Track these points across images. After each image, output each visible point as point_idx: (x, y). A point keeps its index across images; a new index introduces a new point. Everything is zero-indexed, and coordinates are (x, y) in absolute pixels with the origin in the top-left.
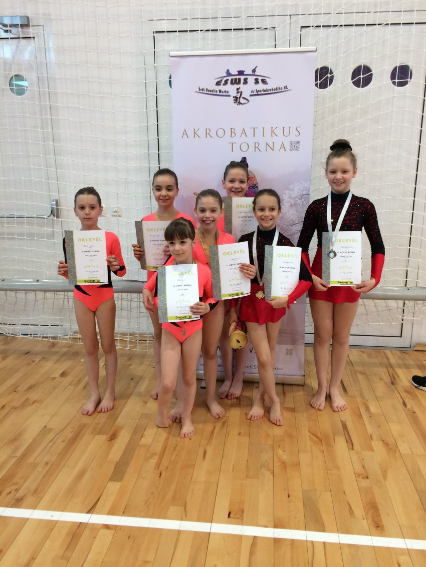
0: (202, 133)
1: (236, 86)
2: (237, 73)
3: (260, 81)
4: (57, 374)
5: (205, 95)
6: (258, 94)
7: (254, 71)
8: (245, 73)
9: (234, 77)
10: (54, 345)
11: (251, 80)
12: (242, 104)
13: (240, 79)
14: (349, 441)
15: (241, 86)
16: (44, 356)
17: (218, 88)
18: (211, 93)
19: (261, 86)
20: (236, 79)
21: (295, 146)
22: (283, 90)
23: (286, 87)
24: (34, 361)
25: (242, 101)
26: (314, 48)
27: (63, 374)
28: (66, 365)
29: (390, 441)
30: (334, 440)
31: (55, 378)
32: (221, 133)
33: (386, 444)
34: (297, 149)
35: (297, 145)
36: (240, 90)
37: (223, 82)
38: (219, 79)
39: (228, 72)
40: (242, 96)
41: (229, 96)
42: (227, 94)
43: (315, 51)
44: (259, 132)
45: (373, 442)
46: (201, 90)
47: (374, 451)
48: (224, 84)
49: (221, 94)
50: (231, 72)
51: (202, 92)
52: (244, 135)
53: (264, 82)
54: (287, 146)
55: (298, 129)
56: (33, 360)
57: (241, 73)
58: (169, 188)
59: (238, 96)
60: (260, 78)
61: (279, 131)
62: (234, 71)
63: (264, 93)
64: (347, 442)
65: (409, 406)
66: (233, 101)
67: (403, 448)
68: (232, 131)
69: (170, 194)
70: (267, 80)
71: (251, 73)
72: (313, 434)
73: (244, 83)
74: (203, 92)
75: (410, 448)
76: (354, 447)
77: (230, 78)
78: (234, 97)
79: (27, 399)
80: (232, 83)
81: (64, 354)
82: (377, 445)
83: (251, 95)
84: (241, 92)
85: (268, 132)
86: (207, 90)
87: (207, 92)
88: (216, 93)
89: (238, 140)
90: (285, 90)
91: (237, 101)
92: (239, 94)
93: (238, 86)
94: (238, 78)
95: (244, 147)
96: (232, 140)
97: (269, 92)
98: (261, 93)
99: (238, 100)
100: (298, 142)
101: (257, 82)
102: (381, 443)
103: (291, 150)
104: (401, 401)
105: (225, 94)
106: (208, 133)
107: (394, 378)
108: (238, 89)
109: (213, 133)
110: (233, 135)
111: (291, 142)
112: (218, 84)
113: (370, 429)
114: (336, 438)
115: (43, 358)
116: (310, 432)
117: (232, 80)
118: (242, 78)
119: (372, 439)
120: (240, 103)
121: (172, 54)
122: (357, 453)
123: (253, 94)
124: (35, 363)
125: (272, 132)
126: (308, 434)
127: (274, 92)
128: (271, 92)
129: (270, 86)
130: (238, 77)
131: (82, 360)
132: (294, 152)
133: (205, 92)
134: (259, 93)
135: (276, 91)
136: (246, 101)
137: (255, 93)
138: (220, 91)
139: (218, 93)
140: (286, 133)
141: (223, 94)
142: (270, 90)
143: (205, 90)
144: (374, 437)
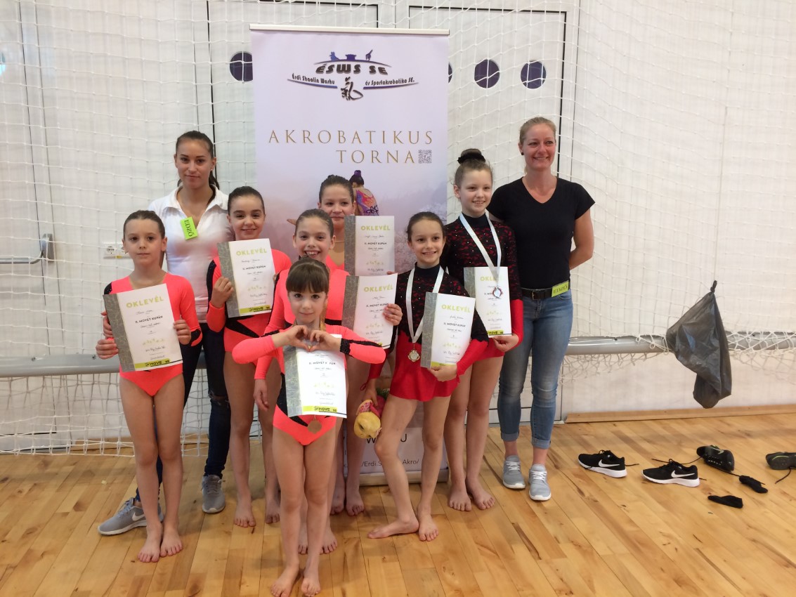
0: (297, 136)
1: (344, 75)
2: (346, 58)
3: (377, 70)
4: (68, 506)
5: (298, 84)
6: (374, 86)
7: (369, 56)
8: (356, 58)
9: (341, 63)
10: (46, 464)
11: (365, 67)
12: (353, 99)
13: (349, 66)
14: (531, 548)
15: (352, 74)
16: (36, 482)
17: (319, 77)
18: (310, 82)
19: (378, 77)
20: (344, 66)
21: (425, 157)
22: (407, 83)
23: (411, 80)
24: (20, 492)
25: (353, 95)
26: (445, 31)
27: (78, 507)
28: (78, 492)
29: (581, 541)
30: (512, 549)
31: (66, 514)
32: (324, 137)
33: (578, 546)
34: (428, 161)
35: (429, 155)
36: (350, 81)
37: (326, 69)
38: (321, 65)
39: (333, 55)
40: (353, 88)
41: (336, 87)
42: (332, 85)
43: (447, 35)
44: (377, 137)
45: (561, 546)
46: (296, 78)
47: (566, 557)
48: (327, 72)
49: (325, 84)
50: (337, 55)
51: (297, 80)
52: (356, 140)
53: (382, 71)
54: (416, 156)
55: (429, 134)
56: (20, 488)
57: (351, 58)
58: (255, 214)
59: (348, 89)
60: (377, 67)
61: (404, 137)
62: (341, 55)
63: (383, 85)
64: (530, 550)
65: (587, 495)
66: (341, 95)
67: (600, 548)
68: (341, 135)
69: (258, 221)
70: (387, 69)
71: (365, 59)
72: (482, 546)
73: (355, 72)
74: (299, 81)
75: (608, 547)
76: (541, 555)
77: (336, 64)
78: (342, 89)
79: (30, 552)
80: (339, 70)
81: (69, 476)
82: (567, 548)
83: (365, 88)
84: (352, 83)
85: (389, 137)
86: (305, 78)
87: (304, 81)
88: (317, 83)
89: (349, 147)
90: (410, 83)
91: (346, 95)
92: (349, 86)
93: (347, 75)
94: (348, 65)
95: (358, 157)
96: (341, 147)
97: (390, 85)
98: (379, 86)
99: (348, 93)
100: (430, 152)
101: (372, 70)
102: (571, 545)
103: (420, 162)
104: (575, 489)
105: (329, 84)
106: (306, 136)
107: (556, 460)
108: (347, 79)
109: (314, 137)
110: (342, 140)
111: (420, 152)
112: (319, 70)
113: (551, 529)
114: (513, 546)
115: (35, 484)
116: (477, 543)
117: (339, 66)
118: (353, 64)
119: (559, 542)
120: (350, 98)
121: (253, 26)
122: (547, 563)
123: (367, 86)
124: (24, 493)
125: (395, 137)
126: (476, 546)
127: (395, 84)
128: (392, 85)
129: (392, 76)
130: (346, 63)
131: (104, 482)
132: (424, 165)
133: (302, 81)
134: (376, 85)
135: (398, 84)
136: (359, 96)
137: (370, 85)
138: (323, 81)
139: (320, 83)
140: (414, 139)
141: (327, 84)
142: (391, 82)
143: (302, 79)
144: (560, 539)
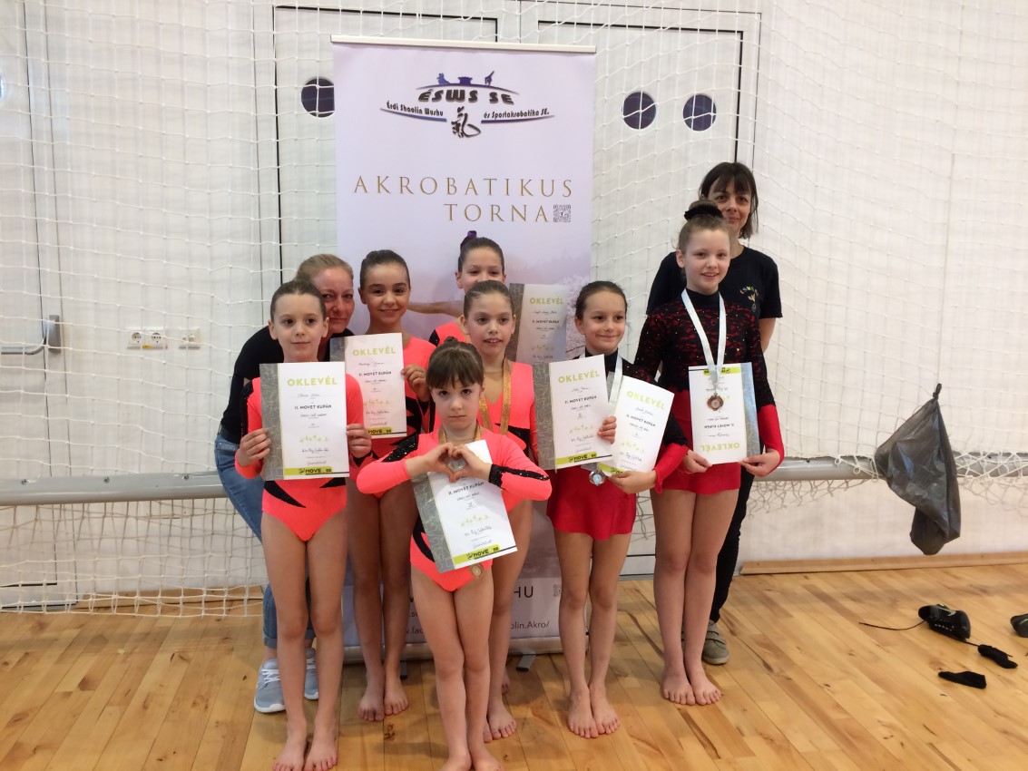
0: (393, 184)
1: (456, 104)
2: (458, 82)
3: (499, 97)
4: (72, 684)
5: (394, 115)
6: (495, 120)
7: (489, 79)
8: (472, 82)
9: (453, 88)
11: (484, 94)
12: (467, 136)
13: (463, 92)
14: (706, 743)
15: (466, 103)
16: (29, 651)
17: (422, 106)
18: (411, 113)
19: (501, 107)
20: (456, 92)
21: (562, 214)
22: (540, 116)
23: (545, 111)
24: (6, 664)
25: (468, 130)
26: (591, 48)
27: (85, 684)
28: (85, 665)
29: (773, 733)
30: (680, 744)
31: (68, 694)
32: (428, 186)
33: (769, 740)
34: (566, 219)
35: (567, 212)
36: (463, 112)
37: (433, 95)
38: (426, 90)
39: (441, 77)
40: (468, 122)
41: (445, 120)
42: (440, 117)
43: (593, 53)
44: (499, 187)
45: (745, 739)
46: (392, 108)
47: (753, 754)
48: (433, 99)
49: (430, 116)
50: (446, 78)
51: (393, 110)
52: (471, 191)
53: (506, 99)
54: (550, 214)
55: (567, 184)
56: (7, 660)
57: (465, 81)
58: (398, 289)
59: (461, 122)
60: (499, 93)
61: (534, 187)
62: (452, 78)
63: (507, 119)
64: (703, 744)
65: (776, 670)
66: (452, 130)
67: (800, 743)
68: (450, 184)
69: (401, 299)
70: (513, 97)
71: (483, 83)
72: (639, 739)
73: (471, 100)
74: (396, 110)
75: (811, 742)
76: (720, 752)
77: (445, 89)
78: (453, 123)
79: (17, 746)
80: (449, 98)
81: (73, 643)
82: (753, 742)
83: (483, 122)
84: (466, 115)
85: (515, 187)
86: (403, 107)
87: (403, 112)
88: (419, 115)
89: (461, 199)
90: (544, 115)
91: (458, 131)
92: (462, 119)
93: (460, 105)
94: (461, 90)
95: (473, 213)
96: (451, 199)
97: (517, 118)
98: (502, 119)
99: (461, 128)
100: (569, 207)
101: (494, 98)
102: (760, 739)
103: (555, 220)
104: (760, 662)
105: (436, 116)
106: (404, 185)
107: (732, 624)
108: (459, 110)
109: (414, 186)
110: (452, 190)
111: (555, 207)
112: (423, 97)
113: (732, 716)
114: (681, 740)
115: (27, 654)
116: (632, 736)
117: (449, 92)
118: (468, 90)
119: (743, 735)
120: (463, 134)
121: (336, 38)
122: (729, 763)
123: (487, 119)
124: (11, 666)
125: (523, 187)
126: (630, 740)
127: (524, 117)
128: (520, 118)
129: (519, 105)
130: (459, 88)
131: (121, 651)
132: (560, 224)
133: (399, 111)
134: (498, 119)
135: (527, 117)
136: (474, 132)
137: (490, 118)
138: (427, 111)
139: (424, 115)
140: (547, 190)
141: (433, 116)
142: (518, 114)
143: (400, 108)
144: (744, 730)
